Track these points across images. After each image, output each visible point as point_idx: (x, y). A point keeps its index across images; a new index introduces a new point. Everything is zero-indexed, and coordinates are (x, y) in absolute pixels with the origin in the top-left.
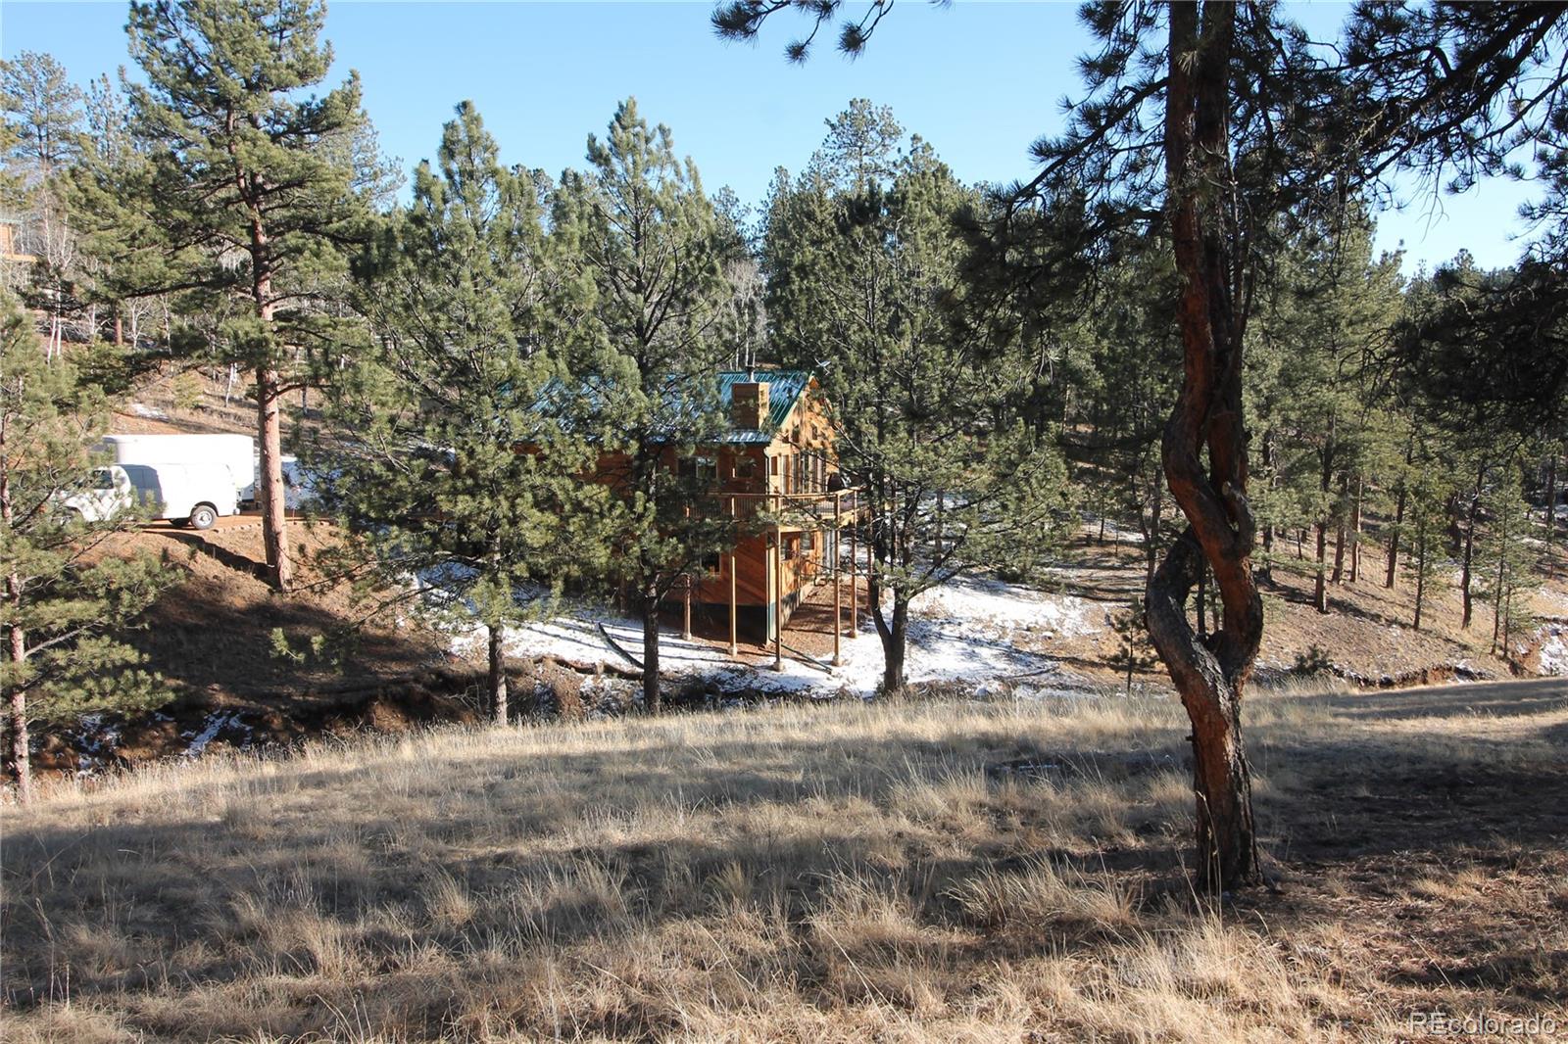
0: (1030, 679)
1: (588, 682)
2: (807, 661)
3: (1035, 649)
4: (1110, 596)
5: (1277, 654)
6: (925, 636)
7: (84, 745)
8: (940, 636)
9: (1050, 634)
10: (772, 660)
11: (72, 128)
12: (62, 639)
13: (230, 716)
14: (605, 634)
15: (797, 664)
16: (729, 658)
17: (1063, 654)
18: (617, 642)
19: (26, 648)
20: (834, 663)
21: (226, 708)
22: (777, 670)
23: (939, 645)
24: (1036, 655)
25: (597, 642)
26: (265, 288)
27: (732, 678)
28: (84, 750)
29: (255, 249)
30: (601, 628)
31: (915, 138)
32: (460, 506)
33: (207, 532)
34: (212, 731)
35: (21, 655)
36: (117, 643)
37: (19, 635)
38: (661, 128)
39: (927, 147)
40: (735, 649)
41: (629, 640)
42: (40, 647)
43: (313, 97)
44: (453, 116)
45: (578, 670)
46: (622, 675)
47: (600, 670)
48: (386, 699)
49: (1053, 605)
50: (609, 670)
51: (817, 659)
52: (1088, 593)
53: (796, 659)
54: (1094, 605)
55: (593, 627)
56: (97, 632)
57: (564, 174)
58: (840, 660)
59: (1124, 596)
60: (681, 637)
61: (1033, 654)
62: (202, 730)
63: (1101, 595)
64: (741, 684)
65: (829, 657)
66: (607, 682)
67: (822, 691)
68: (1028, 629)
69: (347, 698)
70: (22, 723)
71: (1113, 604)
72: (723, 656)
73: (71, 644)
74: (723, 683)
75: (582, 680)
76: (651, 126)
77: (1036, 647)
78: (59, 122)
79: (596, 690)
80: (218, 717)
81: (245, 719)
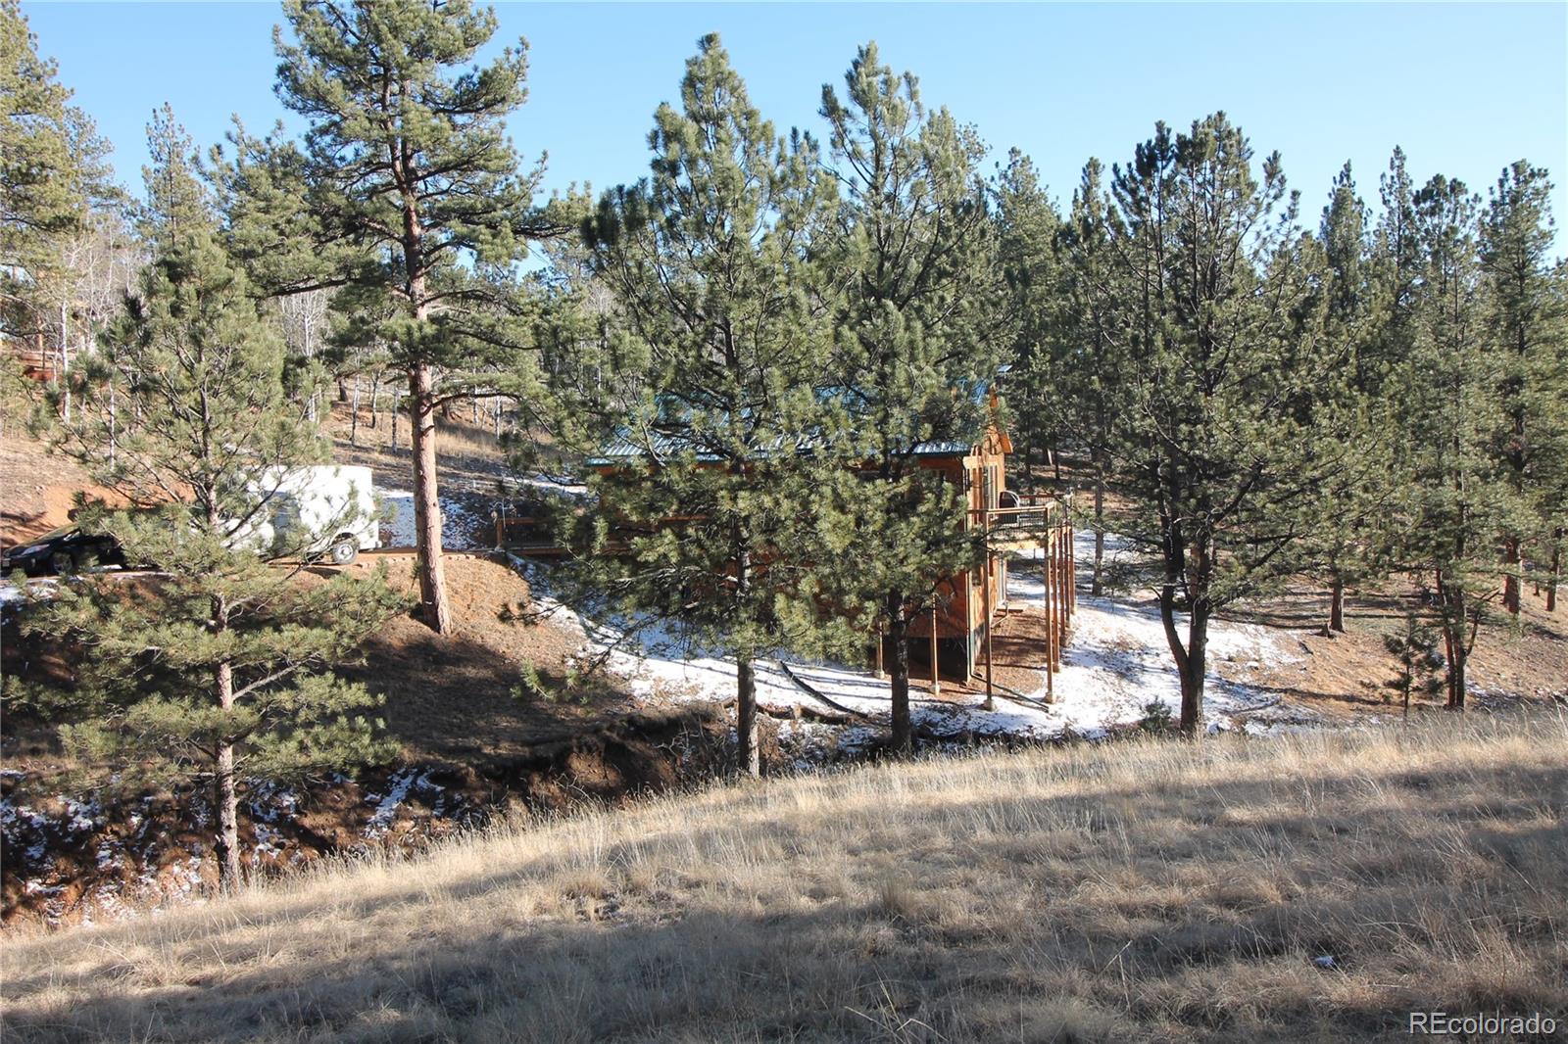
0: (1259, 713)
1: (785, 728)
2: (1018, 699)
3: (1246, 680)
4: (1290, 623)
5: (1495, 680)
6: (1128, 669)
7: (259, 813)
8: (1143, 669)
9: (1256, 664)
10: (981, 699)
11: (104, 182)
12: (273, 678)
13: (417, 775)
14: (791, 674)
15: (1008, 702)
16: (932, 697)
17: (1277, 685)
18: (806, 682)
19: (234, 692)
20: (1047, 700)
21: (411, 766)
22: (989, 709)
23: (1145, 678)
24: (1251, 687)
25: (783, 681)
26: (419, 285)
27: (944, 720)
28: (259, 820)
29: (409, 241)
30: (785, 669)
31: (1013, 151)
32: (741, 504)
33: (349, 567)
34: (399, 793)
35: (228, 697)
36: (342, 682)
37: (227, 672)
38: (907, 76)
39: (1026, 161)
40: (938, 688)
41: (817, 679)
42: (248, 689)
43: (476, 69)
44: (696, 52)
45: (772, 714)
46: (824, 719)
47: (797, 713)
48: (581, 751)
49: (1239, 634)
50: (808, 714)
51: (1028, 696)
52: (1266, 620)
53: (1005, 697)
54: (1280, 633)
55: (774, 666)
56: (318, 668)
57: (795, 132)
58: (1054, 698)
59: (1305, 623)
60: (873, 675)
61: (1245, 685)
62: (388, 793)
63: (1280, 622)
64: (955, 725)
65: (1041, 693)
66: (807, 728)
67: (1047, 732)
68: (1230, 659)
69: (542, 751)
70: (230, 784)
71: (1299, 631)
72: (926, 696)
73: (288, 683)
74: (935, 725)
75: (778, 725)
76: (896, 73)
77: (1247, 678)
78: (89, 175)
79: (796, 737)
80: (404, 776)
81: (435, 779)
